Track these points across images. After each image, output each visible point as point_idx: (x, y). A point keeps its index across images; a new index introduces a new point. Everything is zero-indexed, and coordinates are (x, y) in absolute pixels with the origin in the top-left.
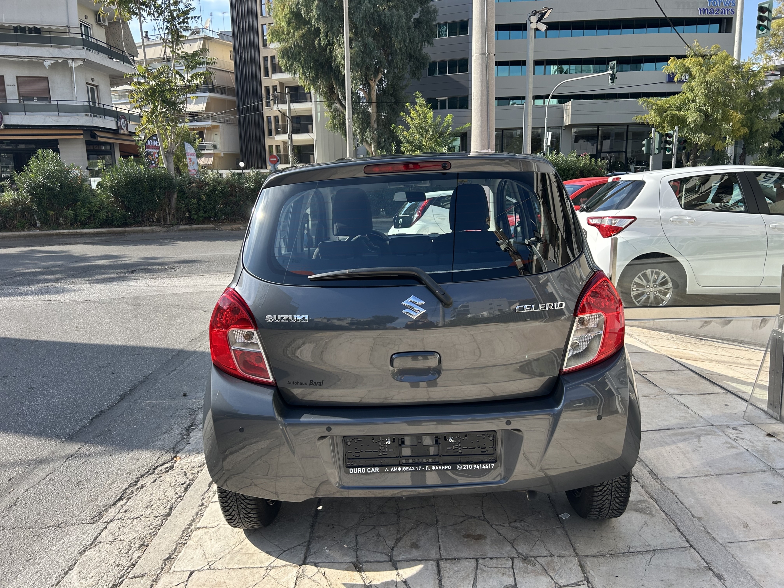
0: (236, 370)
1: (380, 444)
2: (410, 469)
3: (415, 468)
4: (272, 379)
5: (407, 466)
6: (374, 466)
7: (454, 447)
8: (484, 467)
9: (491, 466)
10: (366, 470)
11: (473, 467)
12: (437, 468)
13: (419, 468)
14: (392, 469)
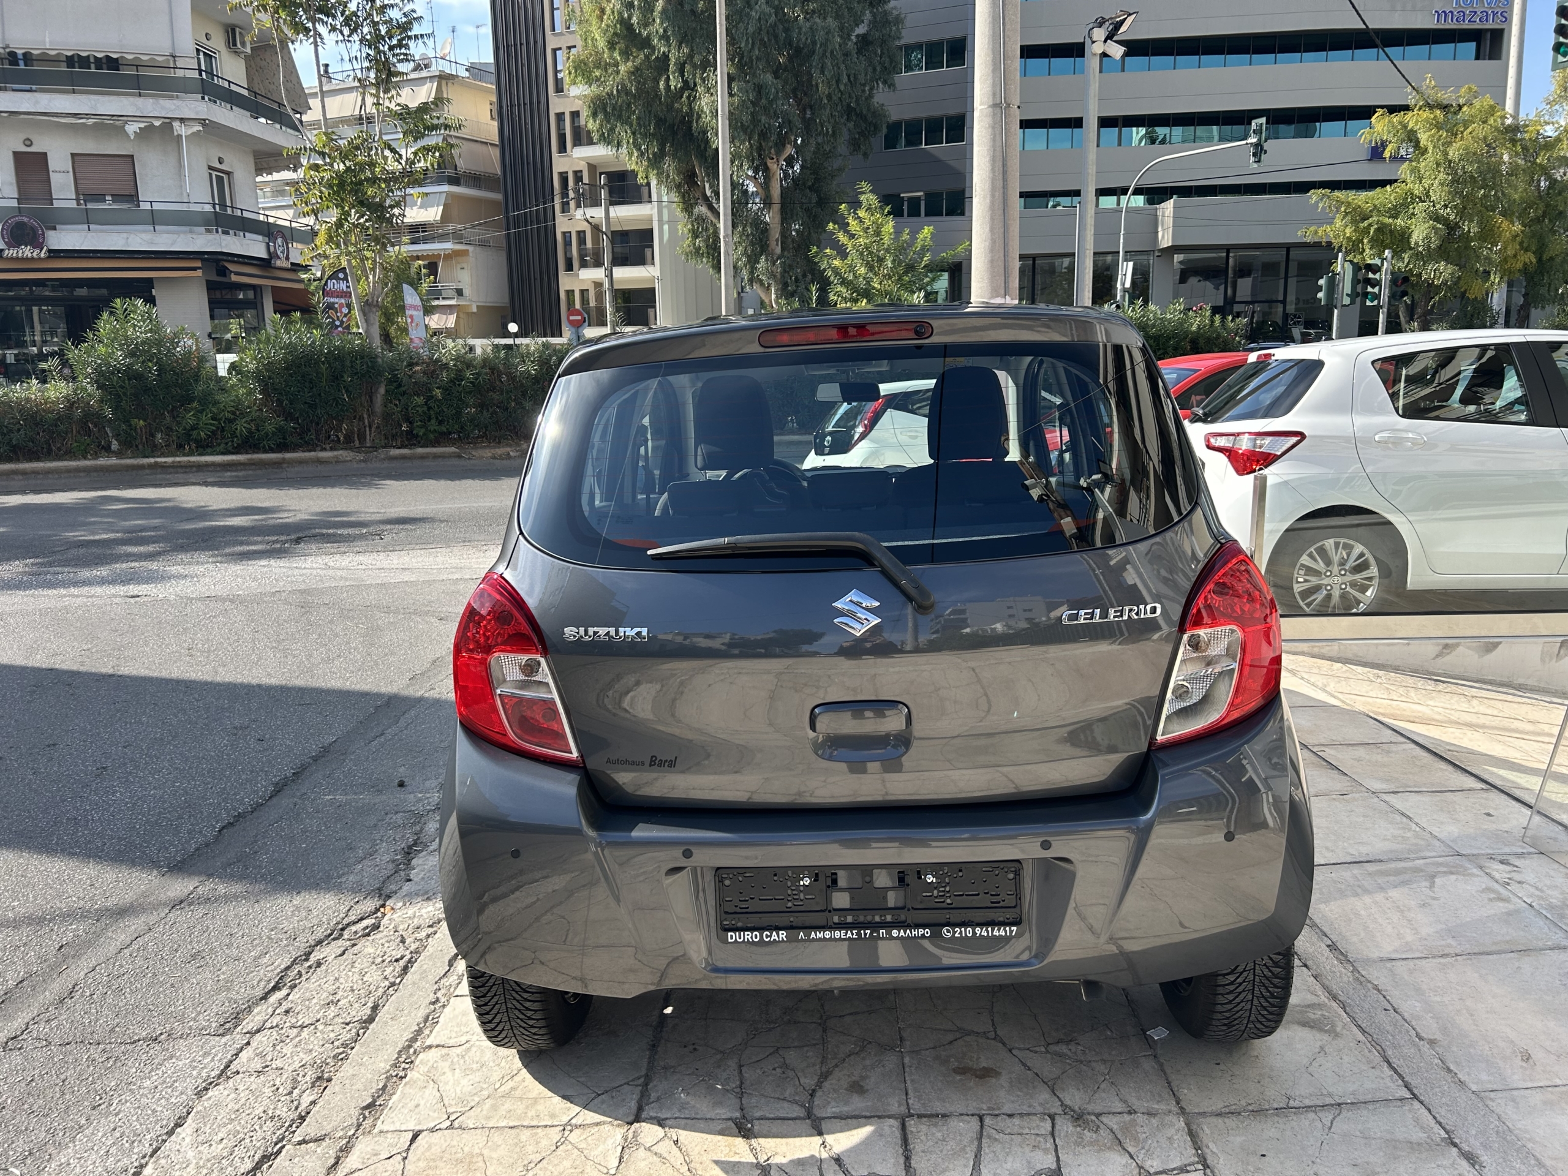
0: (505, 735)
1: (789, 884)
2: (849, 934)
3: (859, 934)
4: (575, 754)
5: (843, 928)
6: (778, 929)
7: (935, 892)
8: (996, 933)
9: (1011, 932)
10: (761, 936)
11: (974, 933)
12: (902, 933)
13: (865, 934)
14: (813, 935)
